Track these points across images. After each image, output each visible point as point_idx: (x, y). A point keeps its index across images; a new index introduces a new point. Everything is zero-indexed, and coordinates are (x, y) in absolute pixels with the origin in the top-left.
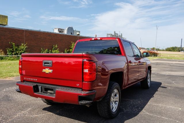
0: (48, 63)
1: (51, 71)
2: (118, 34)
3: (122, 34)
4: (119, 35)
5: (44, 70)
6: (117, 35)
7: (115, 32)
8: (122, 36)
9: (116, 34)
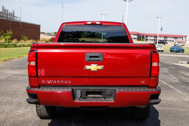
0: (98, 57)
1: (100, 67)
2: (8, 11)
3: (13, 11)
4: (10, 13)
5: (88, 67)
6: (6, 12)
7: (3, 7)
8: (14, 13)
9: (5, 10)
